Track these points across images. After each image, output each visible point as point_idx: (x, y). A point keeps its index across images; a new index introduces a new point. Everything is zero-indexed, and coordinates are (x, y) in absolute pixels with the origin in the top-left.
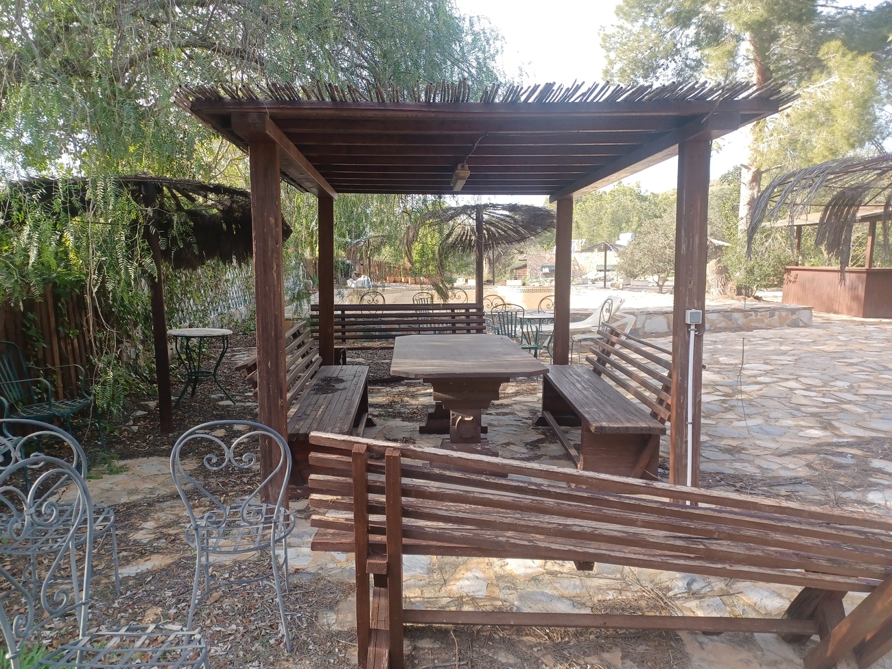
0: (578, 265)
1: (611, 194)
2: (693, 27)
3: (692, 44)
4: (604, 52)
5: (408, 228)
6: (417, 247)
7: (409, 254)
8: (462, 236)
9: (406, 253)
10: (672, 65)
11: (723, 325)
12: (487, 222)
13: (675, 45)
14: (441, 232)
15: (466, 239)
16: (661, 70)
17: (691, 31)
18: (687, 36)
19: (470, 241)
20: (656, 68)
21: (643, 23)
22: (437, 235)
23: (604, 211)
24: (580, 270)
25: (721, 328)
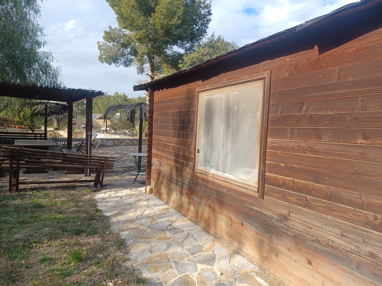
0: (99, 124)
1: (113, 97)
2: (129, 49)
3: (129, 54)
4: (99, 51)
5: (19, 107)
6: (22, 113)
7: (19, 115)
8: (40, 111)
9: (18, 115)
10: (123, 59)
11: (130, 144)
12: (49, 107)
13: (124, 53)
14: (31, 109)
15: (41, 112)
16: (119, 60)
17: (129, 50)
18: (128, 51)
19: (43, 113)
20: (117, 60)
21: (113, 44)
22: (30, 110)
23: (110, 104)
24: (99, 126)
25: (130, 145)
